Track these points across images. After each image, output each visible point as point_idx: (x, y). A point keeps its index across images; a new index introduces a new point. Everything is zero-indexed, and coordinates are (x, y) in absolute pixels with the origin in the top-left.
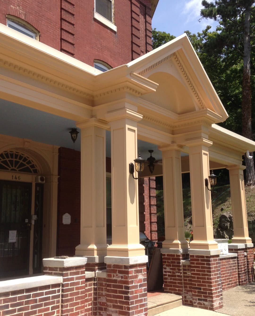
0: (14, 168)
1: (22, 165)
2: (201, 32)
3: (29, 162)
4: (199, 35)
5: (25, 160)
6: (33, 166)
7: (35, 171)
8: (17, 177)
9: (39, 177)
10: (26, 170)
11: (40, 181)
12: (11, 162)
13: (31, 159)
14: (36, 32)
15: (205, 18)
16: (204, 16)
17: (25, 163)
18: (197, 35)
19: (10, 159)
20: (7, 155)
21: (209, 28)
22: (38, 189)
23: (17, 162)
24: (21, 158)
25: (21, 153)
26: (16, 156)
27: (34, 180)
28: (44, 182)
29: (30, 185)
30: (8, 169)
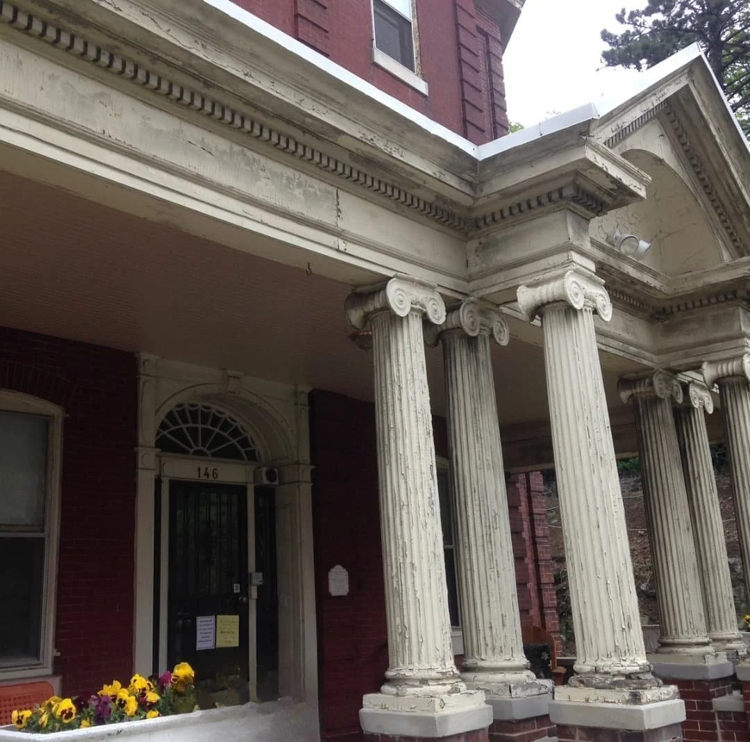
0: (200, 448)
1: (220, 439)
3: (236, 433)
5: (226, 426)
6: (245, 442)
7: (252, 456)
8: (210, 472)
9: (264, 470)
10: (231, 454)
11: (265, 481)
12: (193, 431)
13: (239, 423)
17: (226, 434)
19: (191, 425)
20: (183, 415)
22: (262, 502)
23: (207, 434)
24: (216, 421)
25: (215, 408)
26: (205, 417)
27: (251, 479)
28: (277, 482)
29: (240, 490)
30: (186, 452)
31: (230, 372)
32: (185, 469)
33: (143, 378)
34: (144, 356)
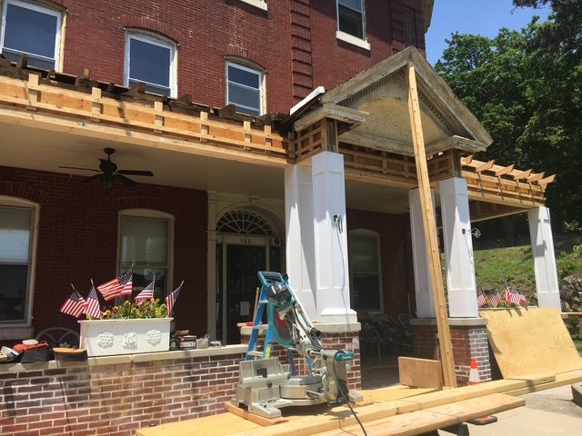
0: (243, 230)
1: (253, 226)
2: (526, 27)
3: (261, 223)
4: (523, 31)
5: (257, 220)
6: (266, 227)
7: (270, 233)
8: (247, 241)
9: (273, 239)
10: (259, 233)
11: (274, 244)
12: (240, 223)
13: (264, 218)
14: (261, 68)
15: (519, 7)
16: (518, 5)
17: (256, 224)
18: (520, 32)
19: (239, 220)
20: (234, 215)
21: (535, 19)
22: (273, 253)
23: (246, 224)
24: (251, 218)
25: (251, 212)
26: (246, 217)
27: (268, 243)
28: (280, 245)
29: (263, 249)
30: (236, 232)
31: (253, 197)
32: (234, 240)
33: (209, 202)
34: (209, 192)
